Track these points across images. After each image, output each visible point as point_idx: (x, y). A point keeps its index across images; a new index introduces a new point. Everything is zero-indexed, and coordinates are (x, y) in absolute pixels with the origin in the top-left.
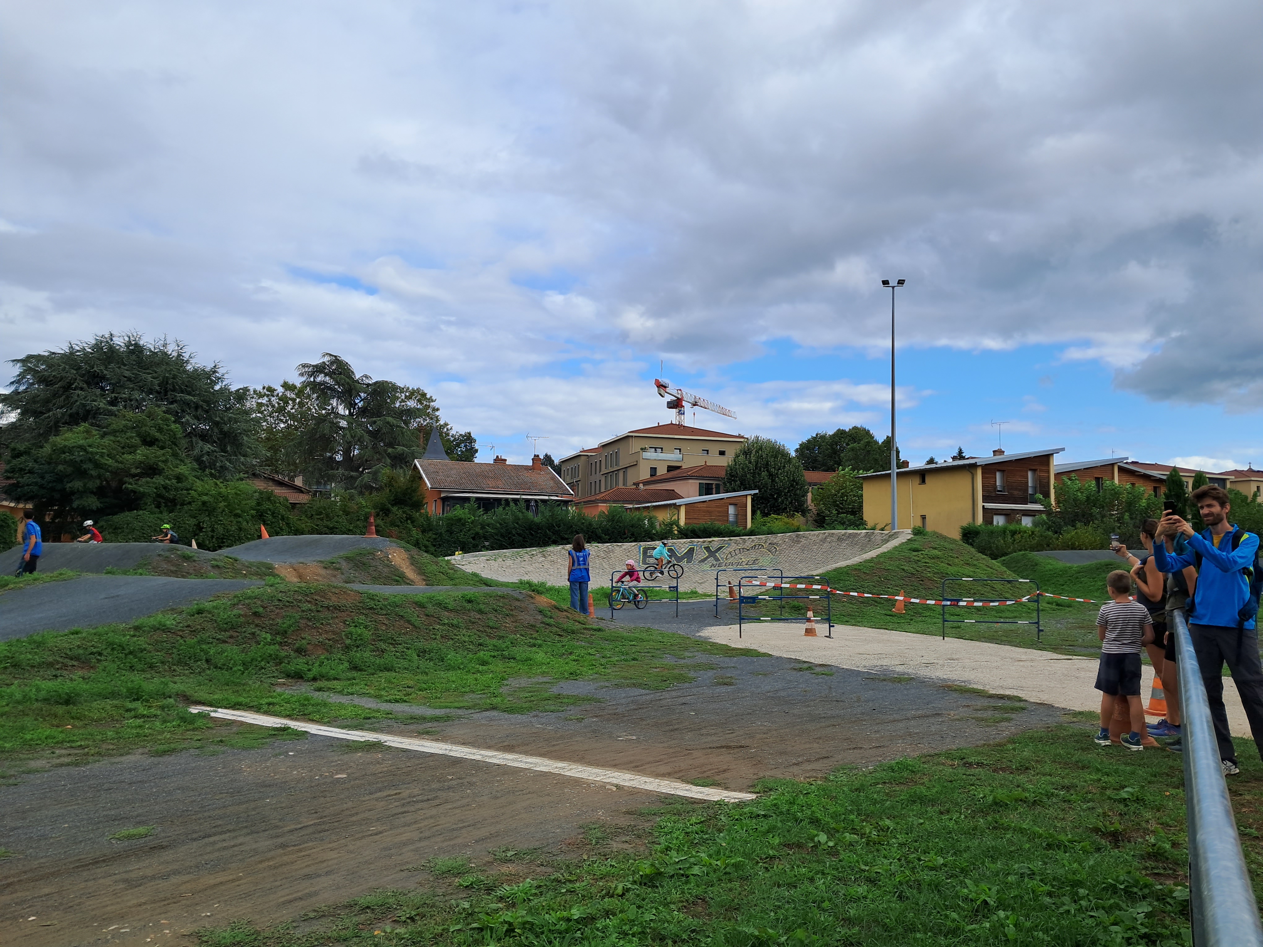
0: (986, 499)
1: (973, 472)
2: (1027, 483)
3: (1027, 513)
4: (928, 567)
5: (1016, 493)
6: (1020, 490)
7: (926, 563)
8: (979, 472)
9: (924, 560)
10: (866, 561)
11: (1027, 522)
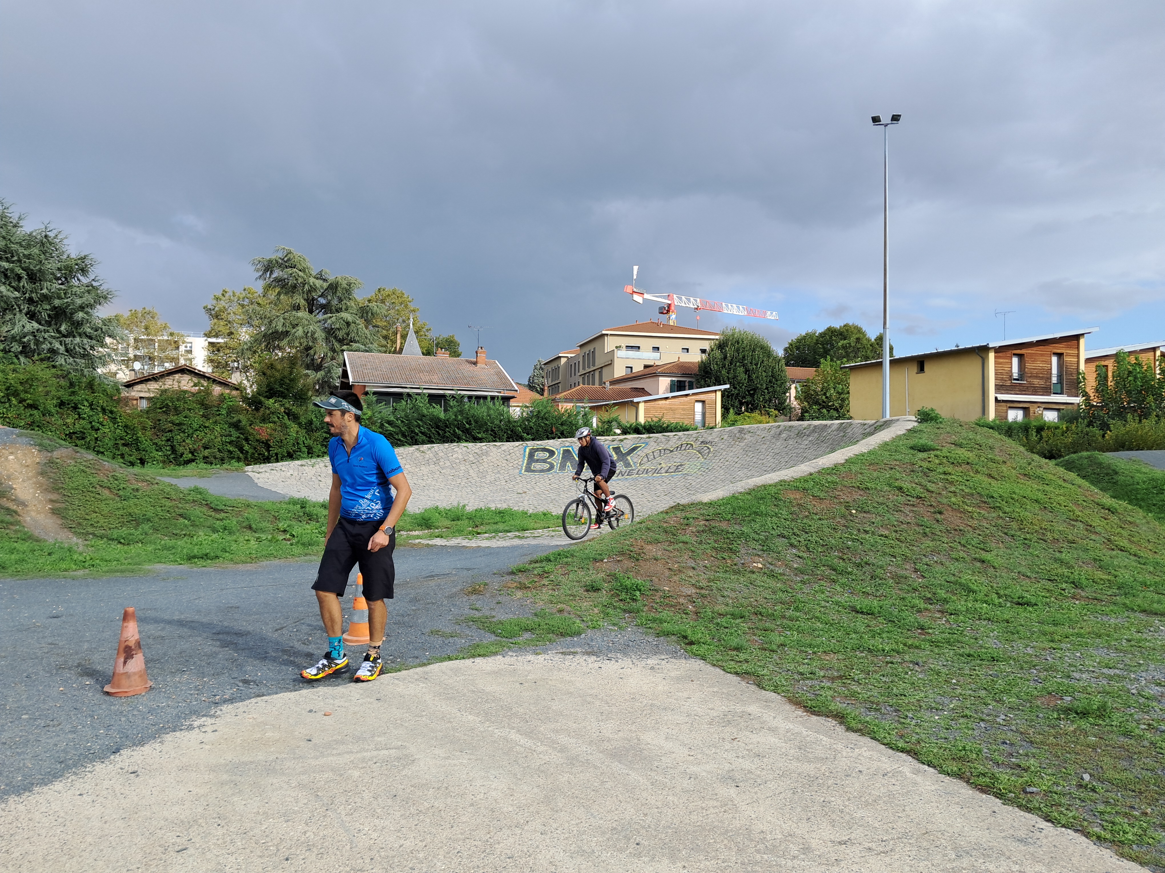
0: (999, 388)
1: (983, 356)
2: (1051, 369)
3: (1049, 406)
4: (951, 483)
5: (1036, 381)
6: (1041, 378)
7: (945, 473)
8: (992, 355)
9: (941, 469)
10: (822, 472)
11: (1051, 416)
